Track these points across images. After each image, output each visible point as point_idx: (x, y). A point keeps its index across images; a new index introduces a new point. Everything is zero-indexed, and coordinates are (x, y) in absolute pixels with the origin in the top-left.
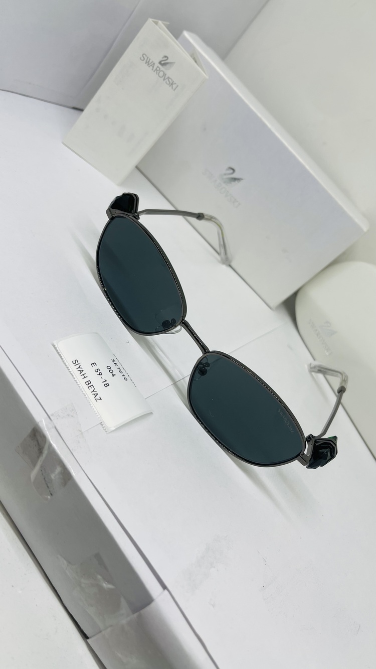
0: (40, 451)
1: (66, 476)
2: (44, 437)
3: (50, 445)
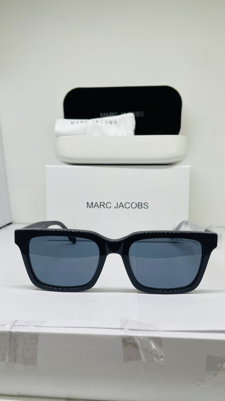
0: (135, 346)
1: (158, 341)
2: (131, 338)
3: (137, 337)
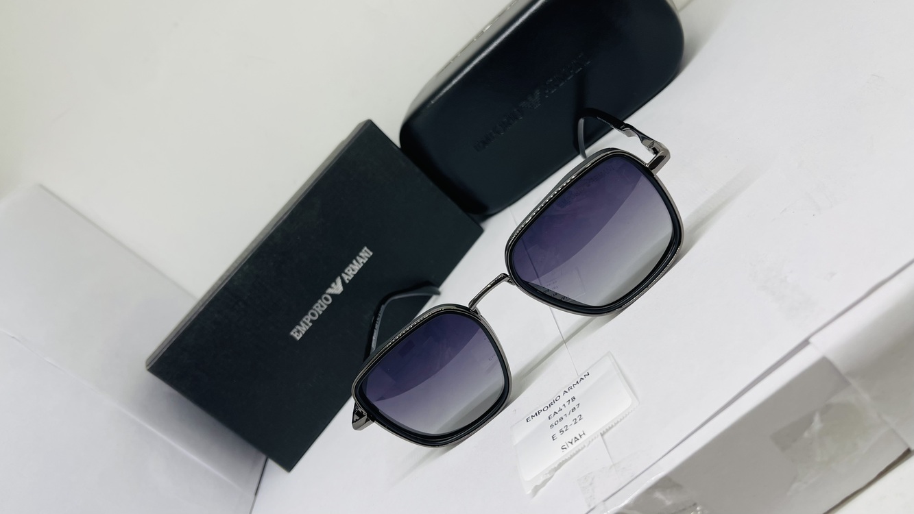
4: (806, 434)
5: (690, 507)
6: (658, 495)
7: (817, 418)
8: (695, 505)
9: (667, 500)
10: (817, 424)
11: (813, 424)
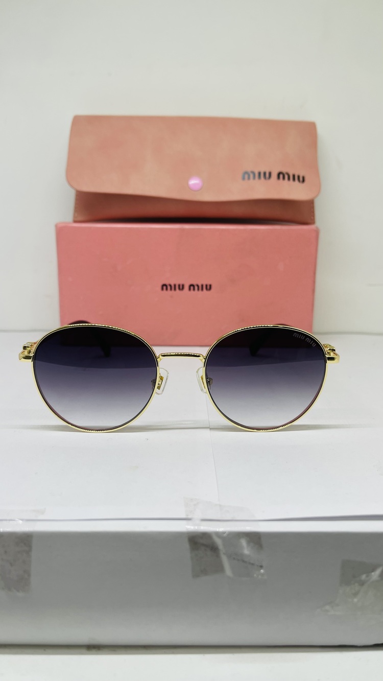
0: (214, 548)
1: (255, 538)
2: (205, 535)
3: (217, 534)
4: (364, 577)
5: (257, 566)
6: (244, 542)
7: (378, 572)
8: (261, 567)
9: (246, 549)
10: (375, 575)
11: (373, 573)
